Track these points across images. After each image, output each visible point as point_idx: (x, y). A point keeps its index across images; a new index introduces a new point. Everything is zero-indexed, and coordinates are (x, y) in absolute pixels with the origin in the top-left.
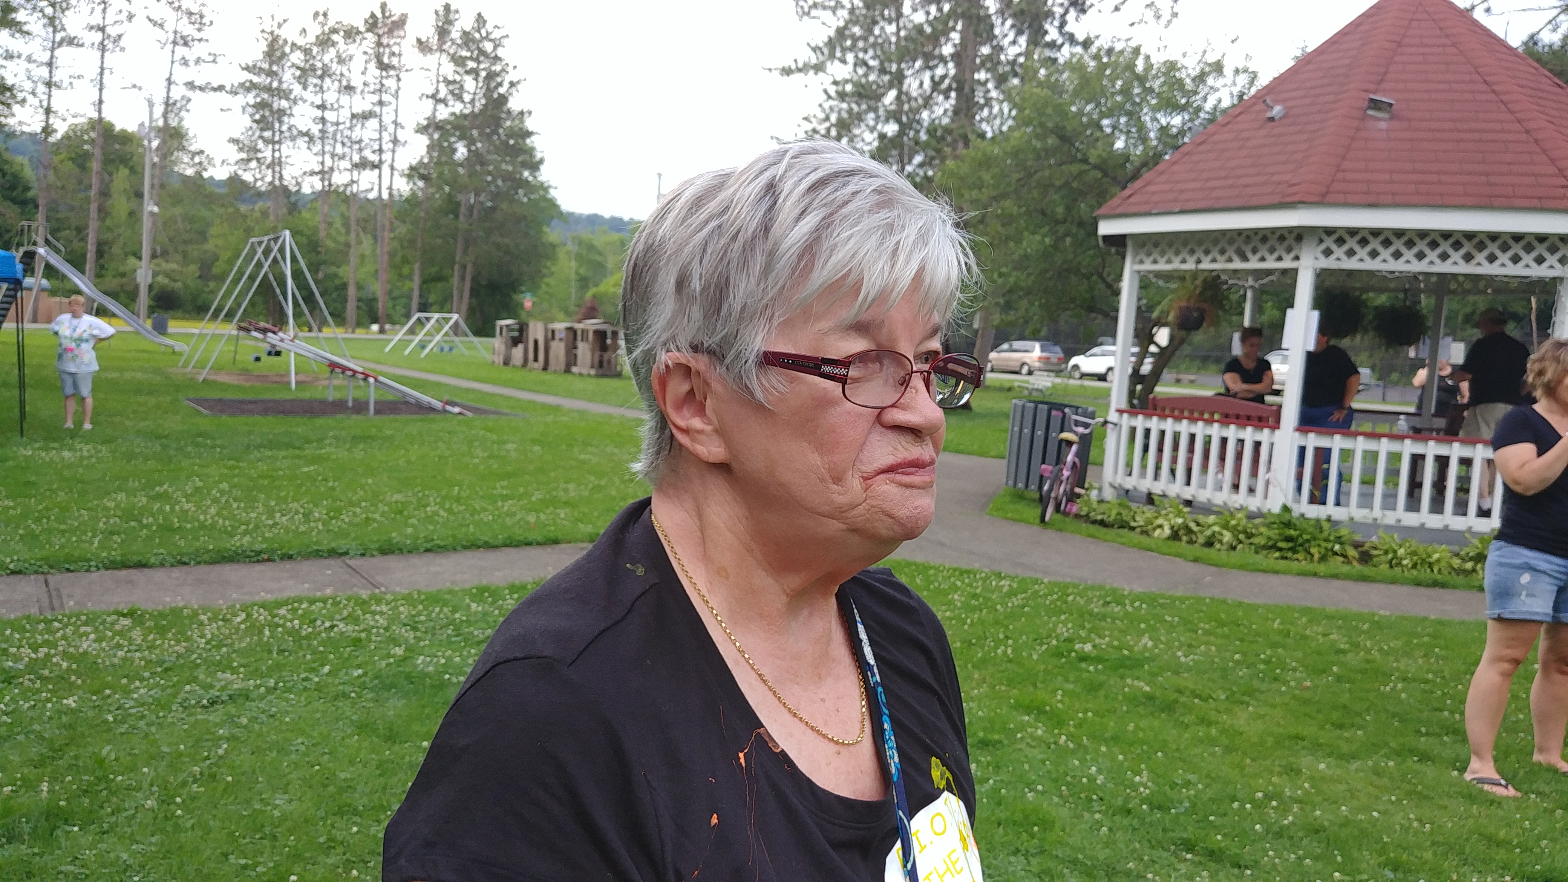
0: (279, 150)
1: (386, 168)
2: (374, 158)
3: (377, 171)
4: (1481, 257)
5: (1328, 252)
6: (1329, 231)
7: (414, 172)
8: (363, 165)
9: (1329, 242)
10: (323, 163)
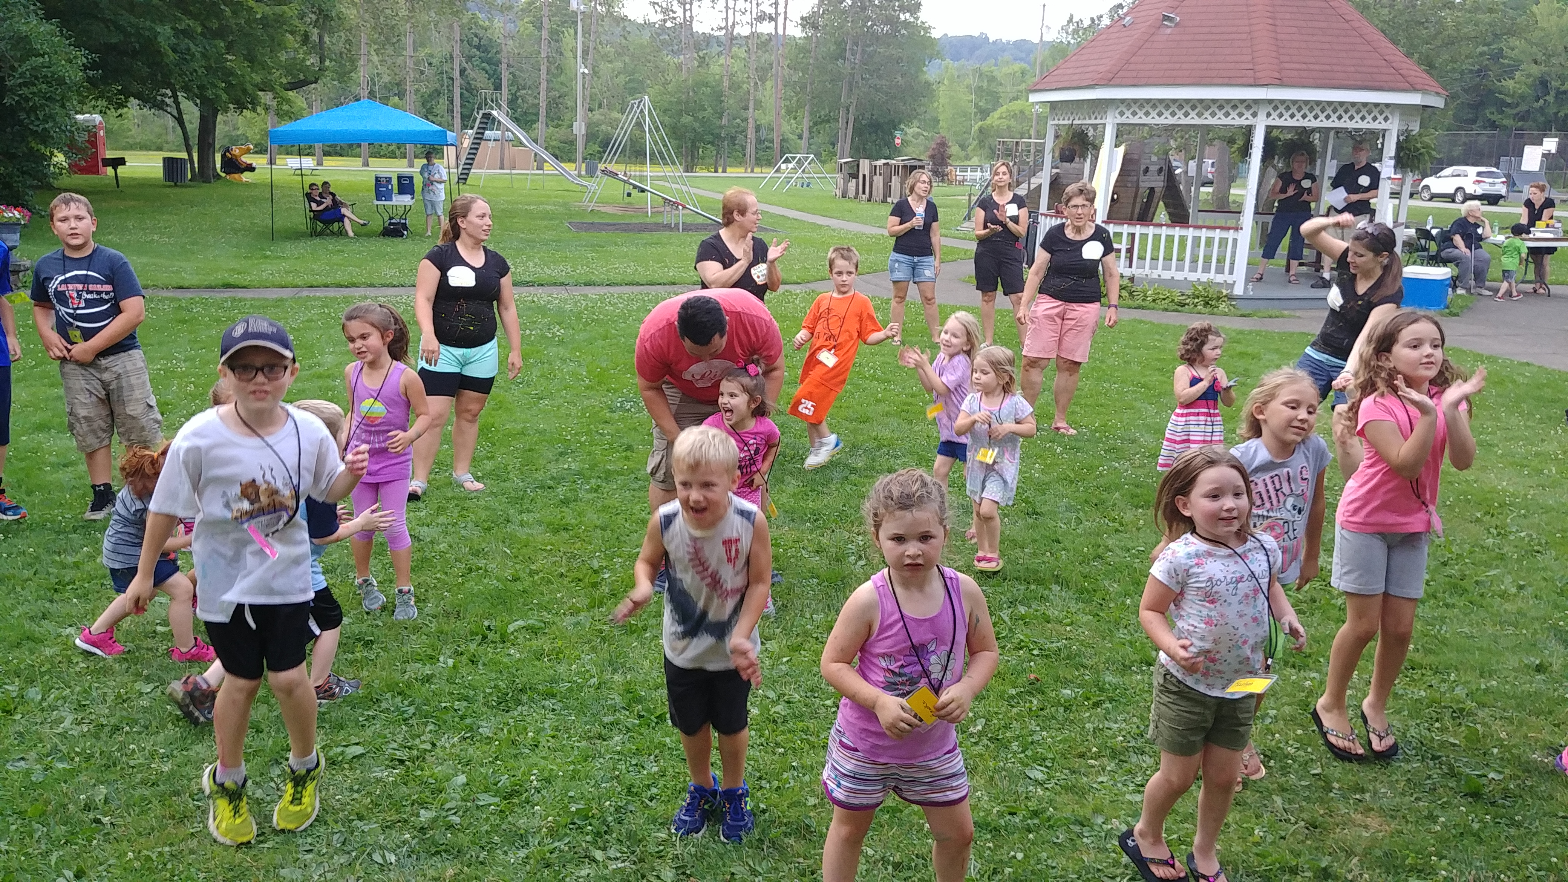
0: (690, 10)
1: (781, 20)
2: (771, 11)
3: (773, 23)
4: (1207, 114)
5: (1122, 114)
6: (1123, 101)
7: (807, 22)
8: (761, 18)
9: (1123, 108)
10: (727, 19)
